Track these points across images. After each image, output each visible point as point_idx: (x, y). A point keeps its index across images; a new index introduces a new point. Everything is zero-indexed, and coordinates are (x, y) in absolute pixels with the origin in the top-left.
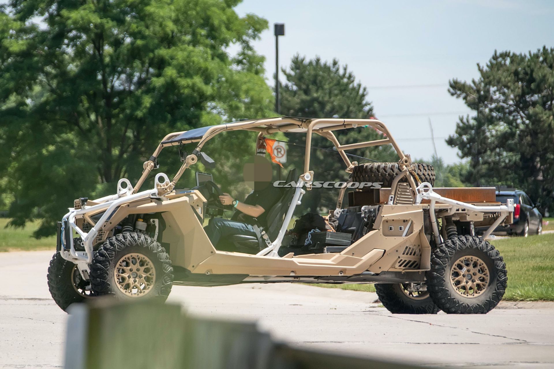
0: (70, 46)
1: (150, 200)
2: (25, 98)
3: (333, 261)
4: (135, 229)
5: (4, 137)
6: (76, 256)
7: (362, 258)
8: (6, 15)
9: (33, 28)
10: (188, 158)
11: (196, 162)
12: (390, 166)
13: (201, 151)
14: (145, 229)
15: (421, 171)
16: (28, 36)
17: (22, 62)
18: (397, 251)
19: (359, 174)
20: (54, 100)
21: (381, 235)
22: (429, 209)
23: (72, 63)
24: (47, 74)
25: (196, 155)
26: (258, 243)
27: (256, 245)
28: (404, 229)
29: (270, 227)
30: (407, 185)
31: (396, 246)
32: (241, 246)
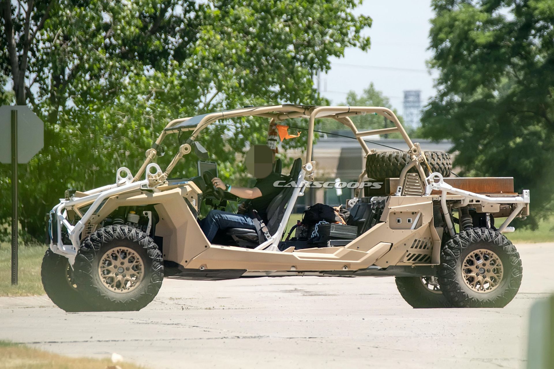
0: (537, 37)
1: (140, 192)
2: (492, 90)
3: (336, 255)
4: (126, 222)
5: (471, 129)
7: (367, 252)
8: (473, 7)
9: (500, 20)
10: (182, 148)
11: (190, 152)
12: (402, 155)
13: (195, 141)
14: (137, 222)
15: (434, 160)
16: (495, 27)
17: (488, 54)
18: (405, 245)
20: (521, 92)
21: (387, 228)
22: (440, 200)
23: (539, 55)
24: (514, 65)
25: (190, 144)
26: (257, 236)
27: (255, 239)
28: (413, 222)
29: (269, 220)
30: (417, 175)
31: (404, 239)
32: (240, 239)
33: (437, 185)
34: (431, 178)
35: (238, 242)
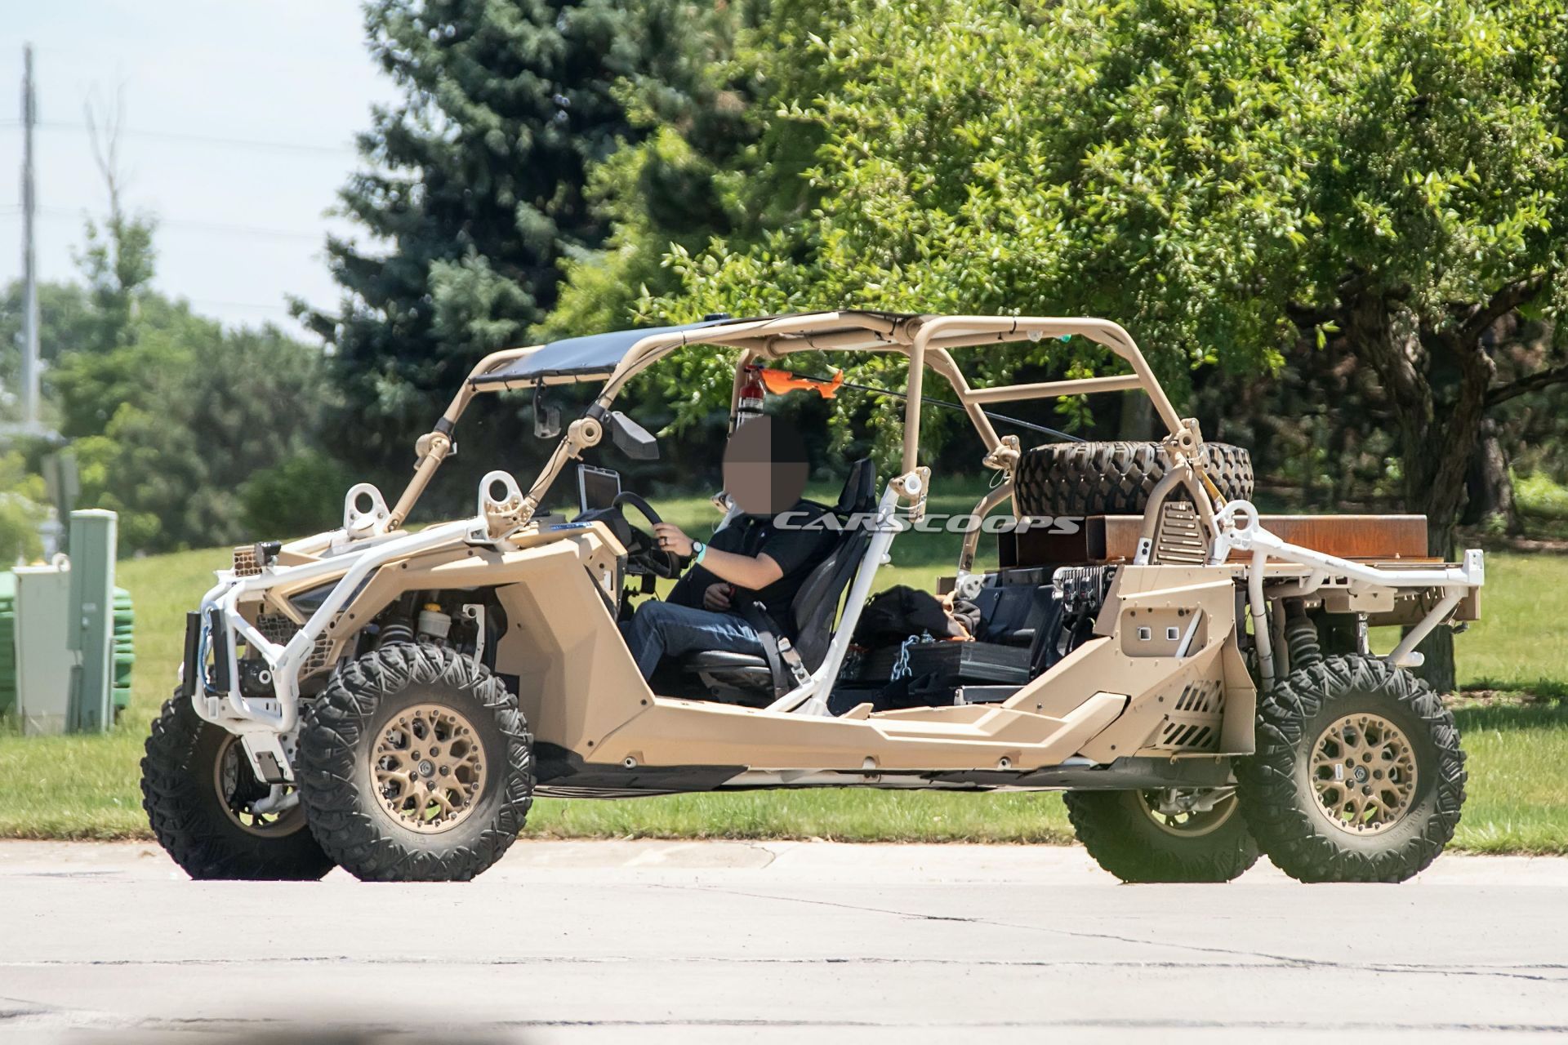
1: (466, 551)
3: (983, 728)
4: (417, 636)
6: (246, 712)
7: (1063, 720)
10: (576, 429)
11: (599, 439)
12: (1133, 454)
13: (611, 409)
14: (445, 635)
15: (1218, 467)
18: (1161, 699)
19: (1039, 475)
21: (1117, 652)
22: (1248, 578)
26: (770, 676)
27: (762, 683)
28: (1182, 635)
29: (802, 629)
30: (1190, 509)
31: (1159, 684)
32: (720, 684)
33: (1243, 535)
34: (1227, 517)
35: (717, 692)
